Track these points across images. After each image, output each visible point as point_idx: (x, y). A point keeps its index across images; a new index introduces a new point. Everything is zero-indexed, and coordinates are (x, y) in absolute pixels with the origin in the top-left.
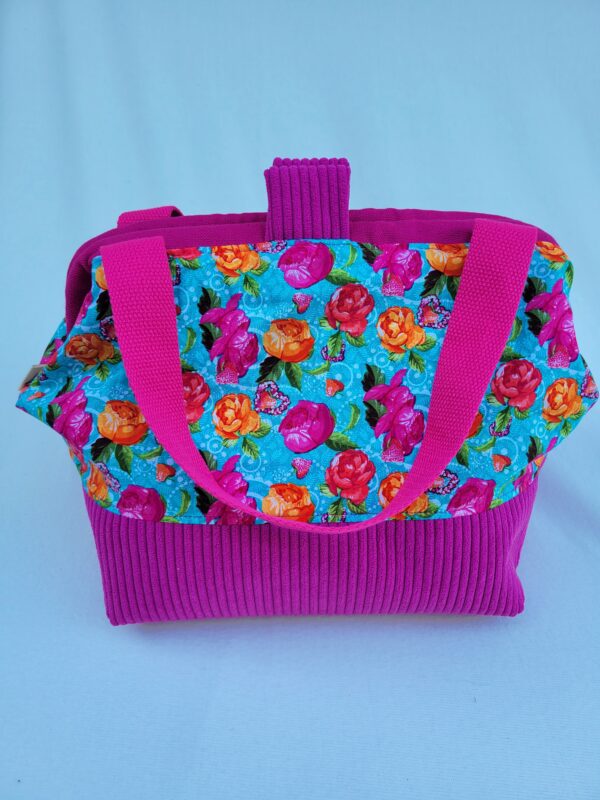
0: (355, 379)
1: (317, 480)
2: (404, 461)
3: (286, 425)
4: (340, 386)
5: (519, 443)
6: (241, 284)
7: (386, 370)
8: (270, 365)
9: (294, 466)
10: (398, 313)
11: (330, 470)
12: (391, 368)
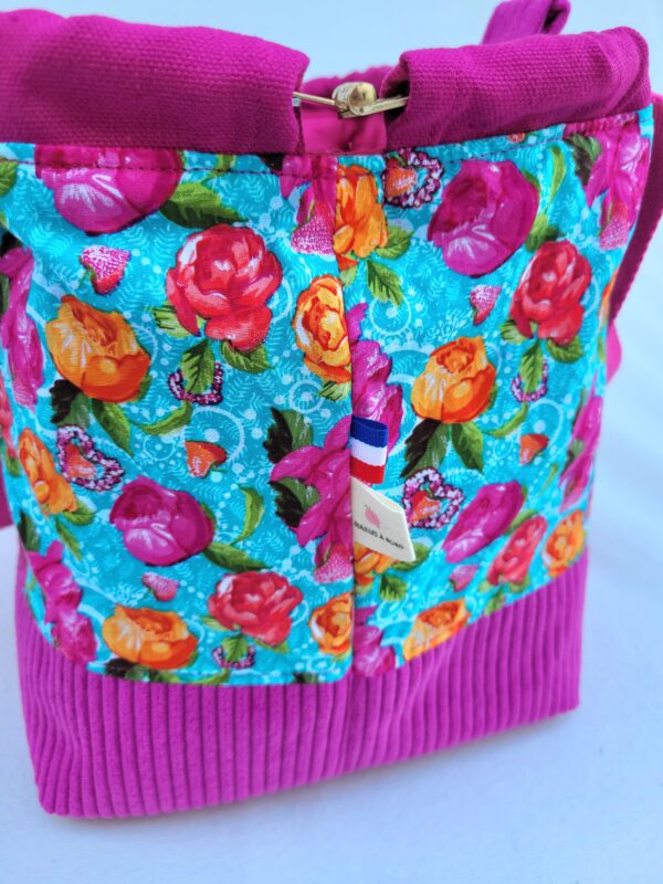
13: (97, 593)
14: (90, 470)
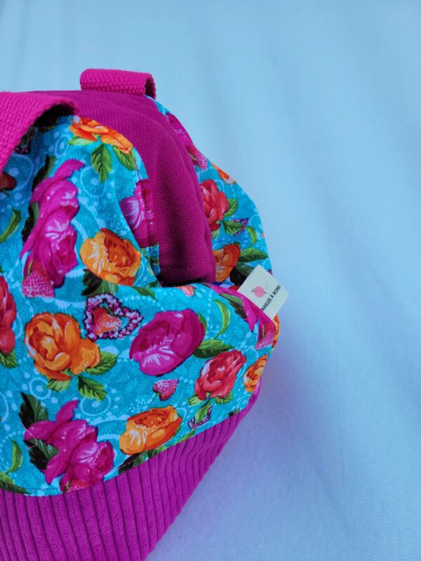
13: (114, 422)
14: (116, 323)
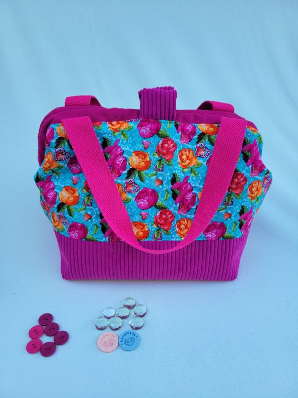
0: (168, 179)
1: (151, 221)
2: (186, 214)
3: (138, 198)
4: (161, 182)
5: (236, 208)
6: (120, 135)
7: (181, 176)
8: (131, 172)
9: (141, 215)
10: (186, 152)
11: (156, 217)
12: (183, 175)
